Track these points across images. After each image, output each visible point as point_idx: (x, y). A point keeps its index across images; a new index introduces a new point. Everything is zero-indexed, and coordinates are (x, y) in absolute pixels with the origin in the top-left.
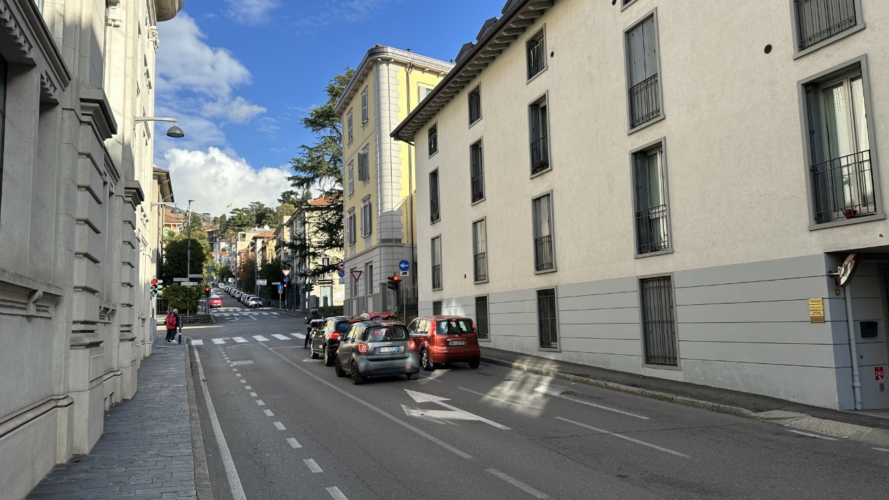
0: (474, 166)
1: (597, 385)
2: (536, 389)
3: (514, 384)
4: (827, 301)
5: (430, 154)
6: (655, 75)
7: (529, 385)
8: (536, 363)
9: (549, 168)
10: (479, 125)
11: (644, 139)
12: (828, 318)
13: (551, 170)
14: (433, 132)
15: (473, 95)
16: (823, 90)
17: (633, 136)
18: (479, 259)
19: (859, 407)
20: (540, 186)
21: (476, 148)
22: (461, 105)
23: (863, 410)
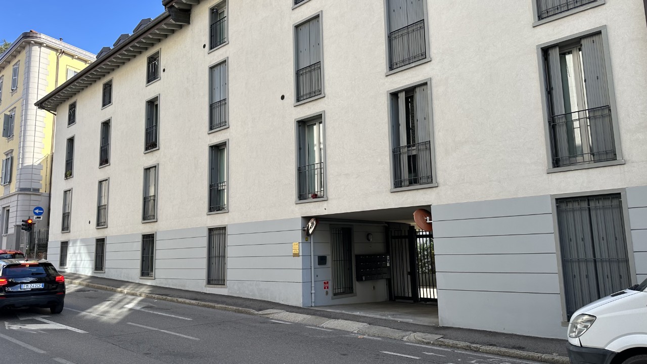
0: (103, 138)
1: (171, 301)
2: (126, 306)
3: (110, 304)
4: (301, 244)
5: (69, 124)
6: (225, 100)
7: (122, 304)
8: (136, 288)
9: (157, 148)
10: (109, 109)
11: (217, 138)
12: (301, 254)
13: (159, 149)
14: (73, 107)
15: (107, 86)
16: (308, 126)
17: (211, 135)
18: (101, 210)
19: (313, 305)
20: (150, 160)
21: (106, 125)
22: (97, 91)
23: (315, 306)
